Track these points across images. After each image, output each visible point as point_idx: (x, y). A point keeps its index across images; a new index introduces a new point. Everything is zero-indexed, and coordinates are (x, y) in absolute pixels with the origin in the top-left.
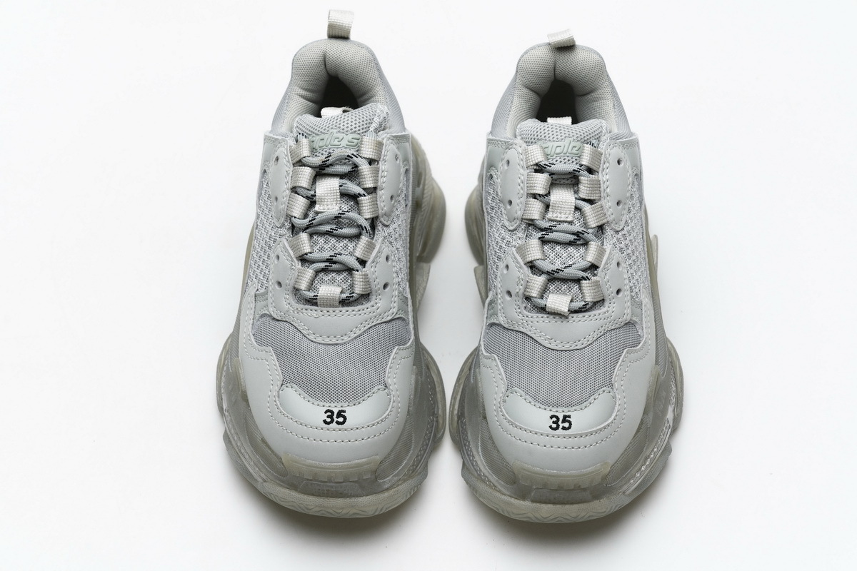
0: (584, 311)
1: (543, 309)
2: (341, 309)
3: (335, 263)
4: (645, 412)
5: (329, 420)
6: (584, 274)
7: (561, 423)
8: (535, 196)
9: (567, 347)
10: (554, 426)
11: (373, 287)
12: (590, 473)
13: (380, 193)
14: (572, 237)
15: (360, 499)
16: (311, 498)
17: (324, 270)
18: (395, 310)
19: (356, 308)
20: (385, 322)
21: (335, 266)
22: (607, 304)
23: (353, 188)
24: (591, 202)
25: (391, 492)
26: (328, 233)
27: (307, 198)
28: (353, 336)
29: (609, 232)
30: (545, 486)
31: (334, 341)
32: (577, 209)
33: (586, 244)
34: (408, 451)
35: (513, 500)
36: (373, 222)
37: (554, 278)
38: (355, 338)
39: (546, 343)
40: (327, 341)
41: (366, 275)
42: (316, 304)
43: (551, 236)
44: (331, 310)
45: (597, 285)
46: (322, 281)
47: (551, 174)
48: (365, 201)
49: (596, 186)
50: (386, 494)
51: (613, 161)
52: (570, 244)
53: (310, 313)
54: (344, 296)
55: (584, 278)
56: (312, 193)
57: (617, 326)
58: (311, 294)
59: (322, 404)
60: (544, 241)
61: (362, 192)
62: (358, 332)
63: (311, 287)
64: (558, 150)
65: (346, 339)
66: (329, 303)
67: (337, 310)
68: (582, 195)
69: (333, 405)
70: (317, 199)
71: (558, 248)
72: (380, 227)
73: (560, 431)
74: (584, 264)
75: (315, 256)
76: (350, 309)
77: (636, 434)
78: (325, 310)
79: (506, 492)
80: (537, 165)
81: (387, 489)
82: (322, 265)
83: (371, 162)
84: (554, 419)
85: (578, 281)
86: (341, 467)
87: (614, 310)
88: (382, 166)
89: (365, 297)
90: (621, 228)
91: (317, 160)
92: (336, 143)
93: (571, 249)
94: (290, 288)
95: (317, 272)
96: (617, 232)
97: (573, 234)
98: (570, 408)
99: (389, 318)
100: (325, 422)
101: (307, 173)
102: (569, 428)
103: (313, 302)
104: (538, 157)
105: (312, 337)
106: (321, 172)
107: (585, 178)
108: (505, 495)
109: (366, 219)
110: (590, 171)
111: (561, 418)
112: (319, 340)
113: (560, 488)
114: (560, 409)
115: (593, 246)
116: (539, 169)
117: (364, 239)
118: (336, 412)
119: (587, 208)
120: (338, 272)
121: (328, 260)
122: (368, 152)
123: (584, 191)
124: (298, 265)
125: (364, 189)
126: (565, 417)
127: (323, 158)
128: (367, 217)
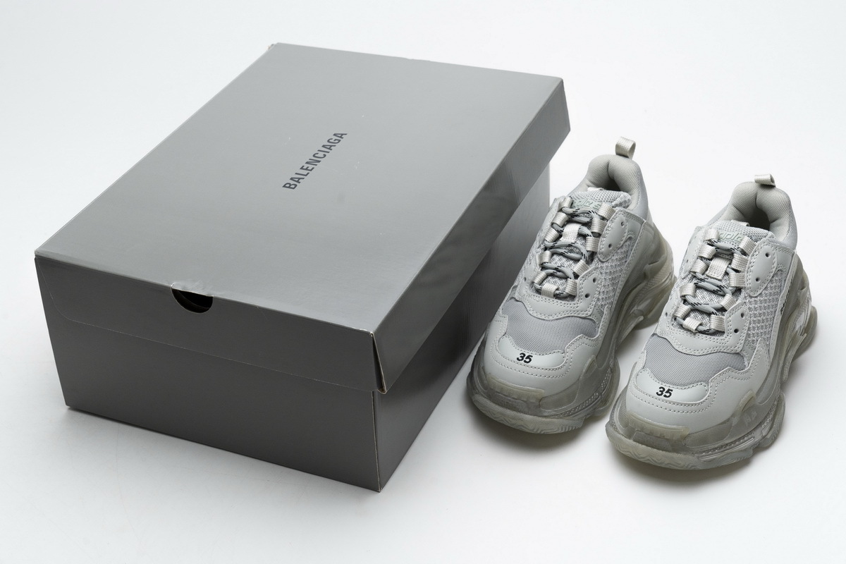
0: (708, 334)
1: (681, 326)
2: (554, 299)
3: (560, 271)
4: (733, 415)
5: (520, 358)
6: (715, 311)
7: (665, 393)
8: (702, 258)
9: (688, 352)
10: (660, 393)
11: (578, 292)
12: (672, 429)
13: (601, 239)
14: (716, 288)
15: (527, 416)
16: (497, 406)
17: (552, 275)
18: (589, 313)
19: (563, 302)
20: (580, 317)
21: (559, 274)
22: (725, 335)
23: (585, 230)
24: (737, 271)
25: (548, 420)
26: (562, 254)
27: (558, 231)
28: (556, 317)
29: (743, 294)
30: (642, 429)
31: (543, 317)
32: (726, 273)
33: (724, 296)
34: (570, 401)
35: (623, 438)
36: (592, 255)
37: (695, 309)
38: (557, 319)
39: (677, 347)
40: (539, 316)
41: (576, 284)
42: (540, 293)
43: (702, 284)
44: (548, 298)
45: (721, 321)
46: (549, 281)
47: (717, 248)
48: (590, 239)
49: (744, 263)
50: (544, 419)
51: (763, 252)
52: (714, 292)
53: (535, 298)
54: (557, 292)
55: (713, 313)
56: (562, 229)
57: (728, 351)
58: (539, 287)
59: (520, 349)
60: (697, 287)
61: (590, 234)
62: (560, 317)
63: (541, 283)
64: (729, 237)
65: (551, 318)
66: (547, 294)
67: (551, 299)
68: (733, 266)
69: (527, 351)
70: (563, 233)
71: (705, 293)
72: (596, 260)
73: (662, 397)
74: (718, 305)
75: (548, 265)
76: (560, 301)
77: (719, 424)
78: (544, 297)
79: (621, 432)
80: (710, 240)
81: (545, 417)
82: (551, 271)
83: (603, 218)
84: (662, 389)
85: (709, 314)
86: (517, 388)
87: (729, 340)
88: (609, 223)
89: (571, 297)
90: (755, 295)
91: (571, 211)
92: (587, 205)
93: (713, 296)
94: (529, 281)
95: (548, 275)
96: (751, 297)
97: (717, 286)
98: (675, 386)
99: (584, 316)
100: (518, 359)
101: (562, 216)
102: (669, 397)
103: (539, 291)
104: (713, 236)
105: (531, 312)
106: (571, 219)
107: (737, 256)
108: (620, 434)
109: (588, 251)
110: (744, 253)
111: (666, 390)
112: (535, 315)
113: (651, 434)
114: (668, 385)
115: (728, 297)
116: (711, 243)
117: (582, 262)
118: (527, 355)
119: (732, 273)
120: (560, 278)
121: (556, 269)
122: (603, 212)
123: (735, 264)
124: (539, 269)
125: (592, 233)
126: (669, 390)
127: (574, 210)
128: (589, 249)
